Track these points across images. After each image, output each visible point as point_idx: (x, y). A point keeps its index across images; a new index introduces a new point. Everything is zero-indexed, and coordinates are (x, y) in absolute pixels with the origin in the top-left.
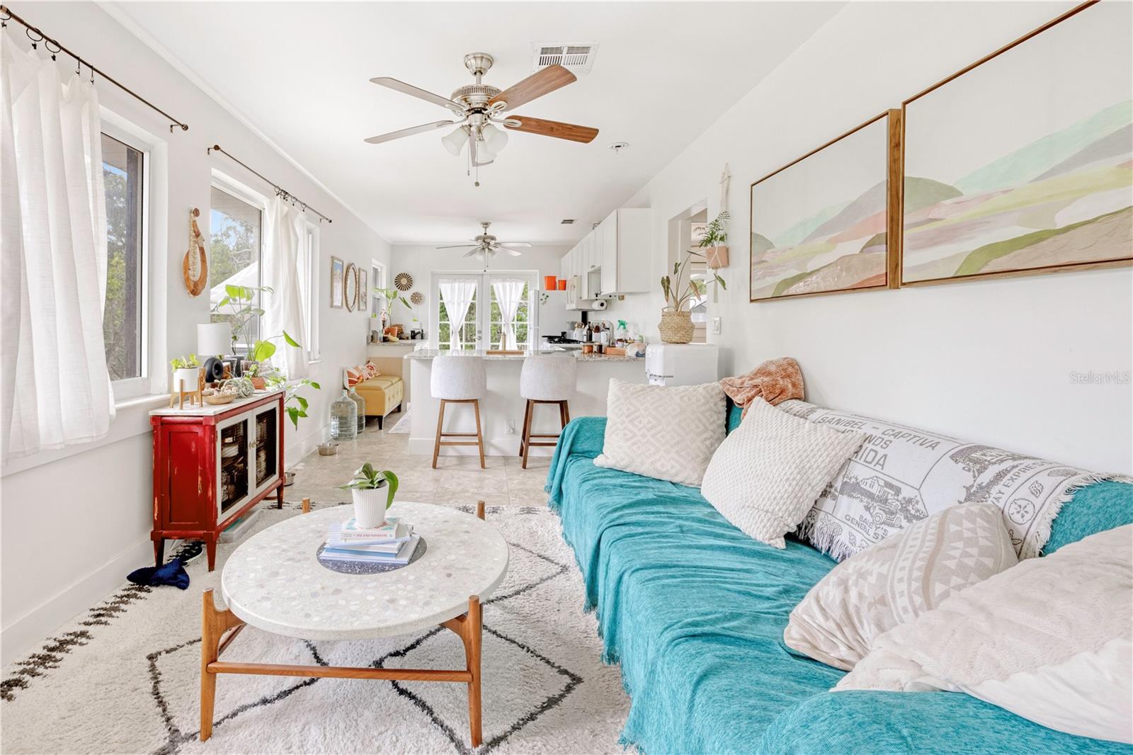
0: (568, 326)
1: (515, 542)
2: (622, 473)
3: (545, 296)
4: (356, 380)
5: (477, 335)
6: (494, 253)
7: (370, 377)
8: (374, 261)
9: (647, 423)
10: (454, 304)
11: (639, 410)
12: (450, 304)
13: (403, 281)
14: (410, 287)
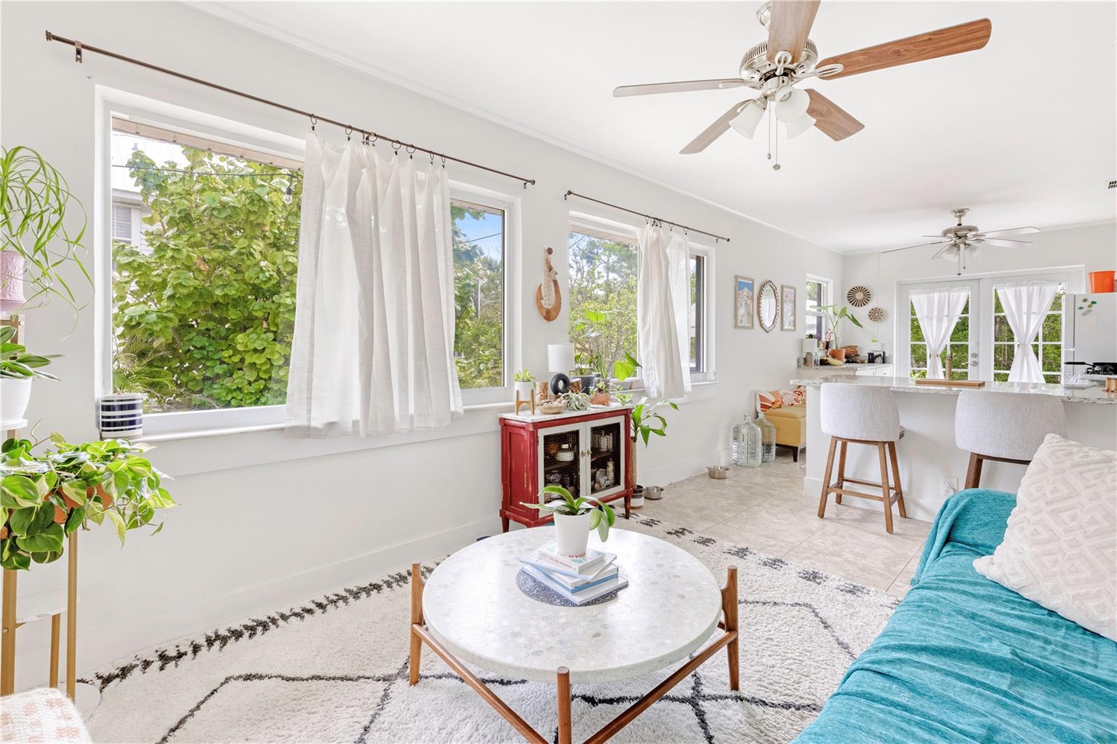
1: (846, 641)
2: (1016, 598)
3: (1088, 303)
4: (771, 405)
5: (971, 359)
7: (796, 403)
8: (808, 275)
9: (1090, 524)
10: (931, 319)
11: (1079, 494)
12: (926, 319)
13: (858, 296)
14: (867, 302)
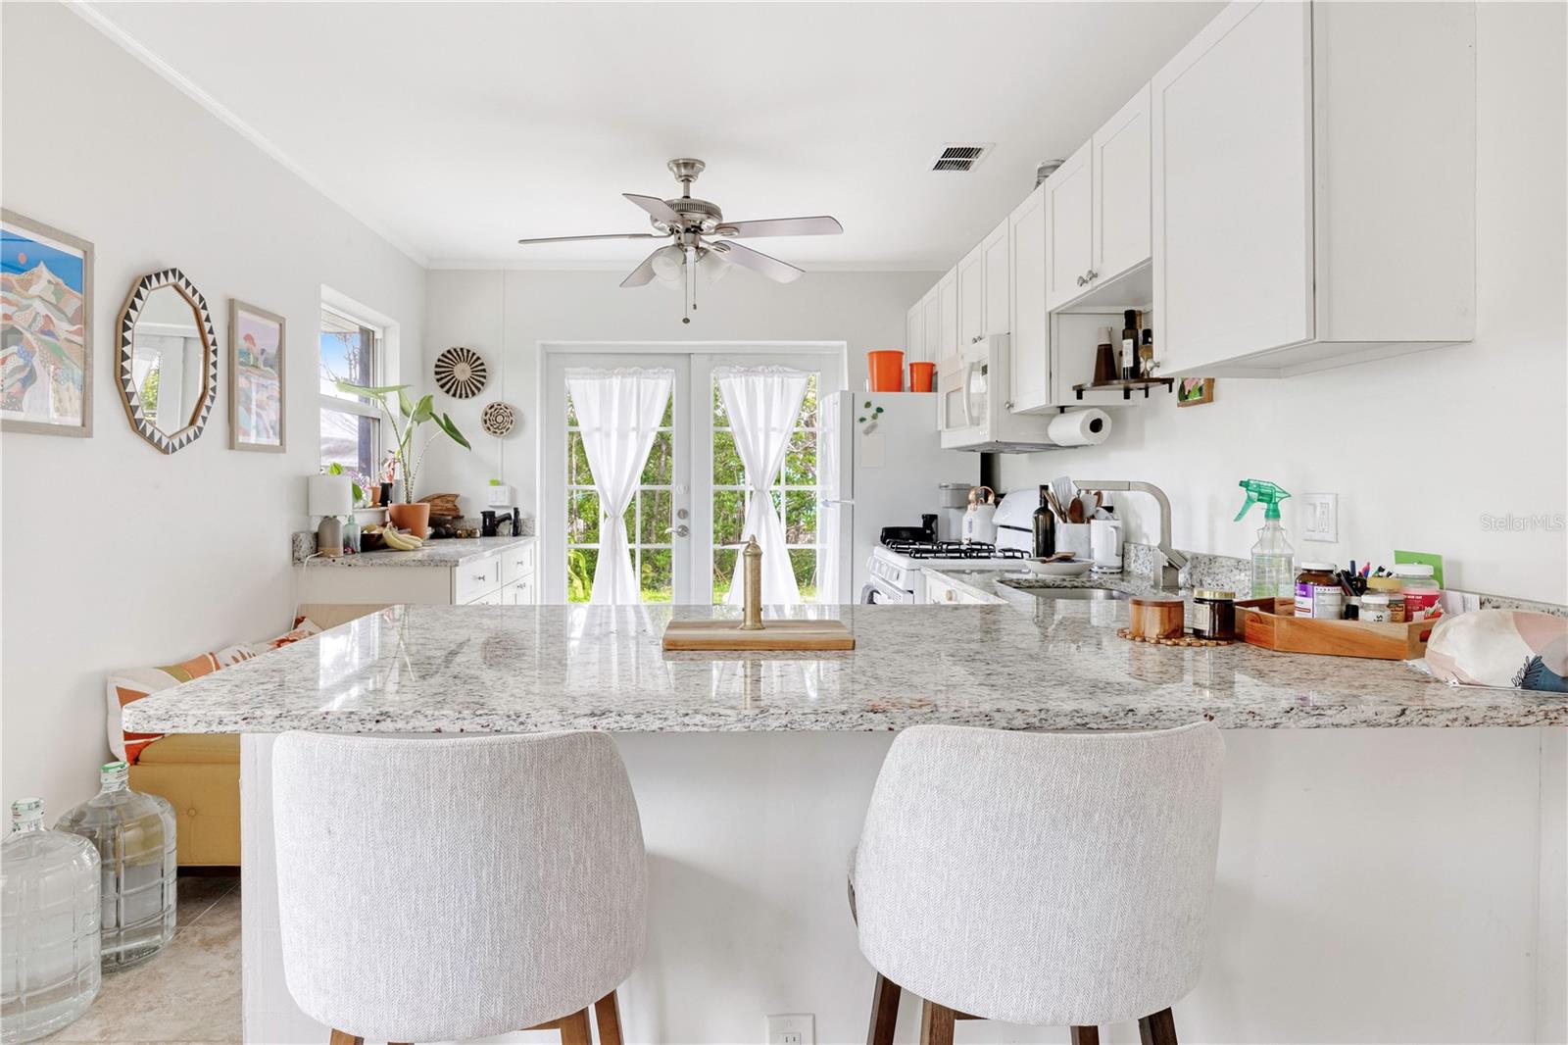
0: (945, 498)
3: (872, 410)
5: (676, 522)
6: (715, 263)
8: (327, 292)
10: (608, 435)
12: (597, 435)
13: (459, 372)
14: (479, 389)
